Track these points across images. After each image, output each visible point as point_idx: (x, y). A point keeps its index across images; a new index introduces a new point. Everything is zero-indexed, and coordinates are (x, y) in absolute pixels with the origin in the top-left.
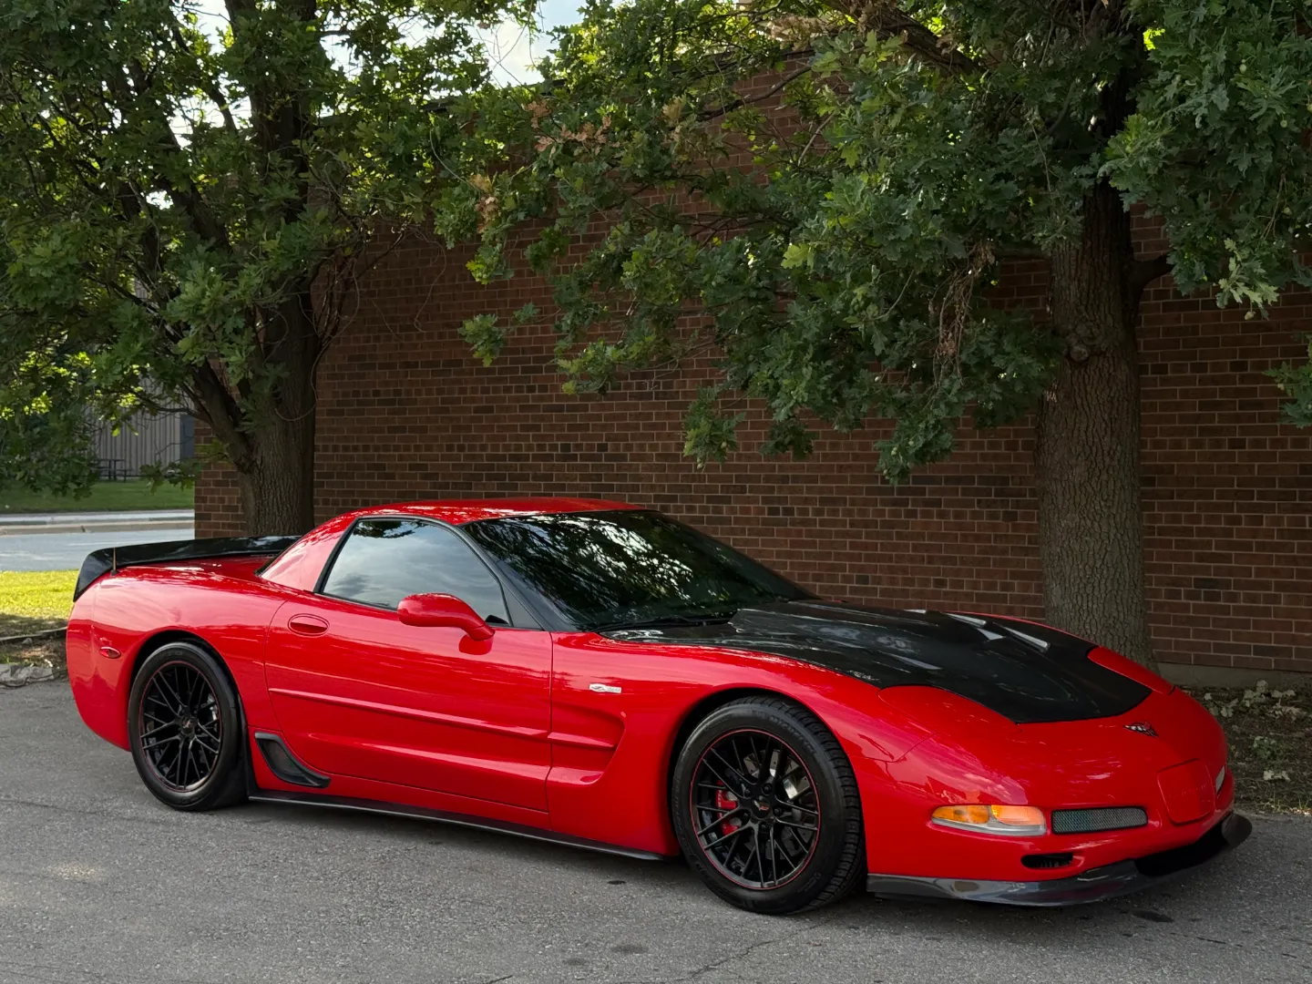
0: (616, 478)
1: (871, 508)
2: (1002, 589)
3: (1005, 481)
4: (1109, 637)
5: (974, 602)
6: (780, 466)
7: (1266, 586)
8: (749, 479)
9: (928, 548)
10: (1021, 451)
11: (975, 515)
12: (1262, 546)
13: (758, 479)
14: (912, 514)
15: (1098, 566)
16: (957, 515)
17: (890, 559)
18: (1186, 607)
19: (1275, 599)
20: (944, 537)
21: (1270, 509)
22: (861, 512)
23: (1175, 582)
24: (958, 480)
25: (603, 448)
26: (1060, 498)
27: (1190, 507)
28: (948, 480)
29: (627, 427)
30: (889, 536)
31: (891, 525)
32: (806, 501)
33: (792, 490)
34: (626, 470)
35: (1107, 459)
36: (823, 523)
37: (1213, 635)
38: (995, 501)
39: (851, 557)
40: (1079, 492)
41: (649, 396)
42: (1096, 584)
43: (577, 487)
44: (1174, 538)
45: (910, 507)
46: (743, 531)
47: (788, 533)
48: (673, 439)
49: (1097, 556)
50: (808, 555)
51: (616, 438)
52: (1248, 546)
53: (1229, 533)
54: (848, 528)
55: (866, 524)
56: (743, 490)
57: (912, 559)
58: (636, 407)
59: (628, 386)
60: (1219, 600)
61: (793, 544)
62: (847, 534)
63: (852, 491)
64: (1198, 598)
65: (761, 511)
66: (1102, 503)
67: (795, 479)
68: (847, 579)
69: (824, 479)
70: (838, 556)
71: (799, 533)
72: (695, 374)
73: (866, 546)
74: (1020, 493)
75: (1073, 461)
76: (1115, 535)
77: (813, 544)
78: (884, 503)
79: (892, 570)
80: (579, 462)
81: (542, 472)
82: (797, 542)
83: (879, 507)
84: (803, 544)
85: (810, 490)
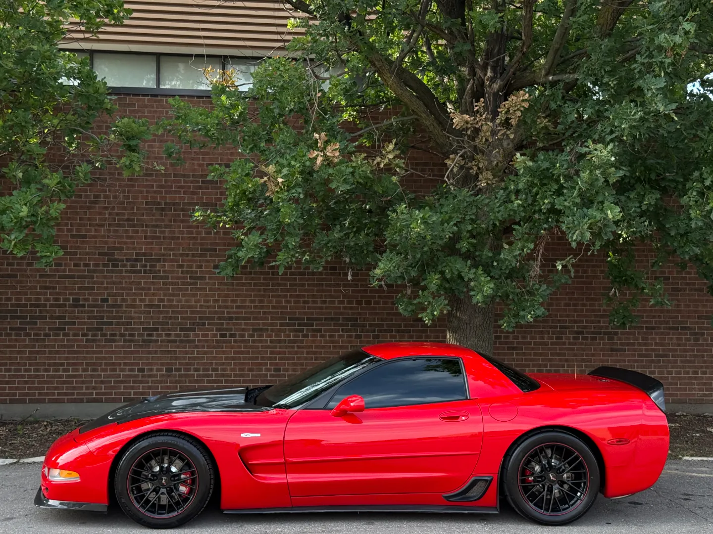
0: (115, 318)
1: (282, 333)
3: (356, 319)
6: (227, 311)
8: (208, 318)
9: (315, 353)
10: (364, 305)
11: (340, 336)
13: (213, 318)
14: (306, 336)
17: (293, 359)
20: (323, 347)
22: (276, 336)
24: (332, 319)
25: (106, 300)
28: (326, 319)
29: (123, 289)
30: (293, 347)
31: (295, 342)
32: (243, 330)
33: (235, 324)
34: (123, 313)
36: (253, 341)
38: (350, 329)
39: (270, 358)
41: (140, 271)
43: (85, 323)
45: (305, 332)
46: (203, 347)
47: (232, 347)
48: (156, 296)
50: (245, 358)
51: (115, 295)
54: (269, 343)
55: (280, 341)
56: (204, 324)
58: (130, 277)
59: (125, 266)
61: (236, 353)
62: (268, 347)
63: (272, 324)
65: (215, 336)
67: (237, 319)
68: (268, 370)
69: (255, 319)
70: (263, 358)
71: (240, 347)
72: (172, 261)
73: (279, 353)
77: (248, 353)
78: (290, 331)
79: (295, 364)
80: (86, 309)
81: (57, 314)
82: (238, 352)
83: (287, 333)
84: (242, 353)
85: (246, 324)
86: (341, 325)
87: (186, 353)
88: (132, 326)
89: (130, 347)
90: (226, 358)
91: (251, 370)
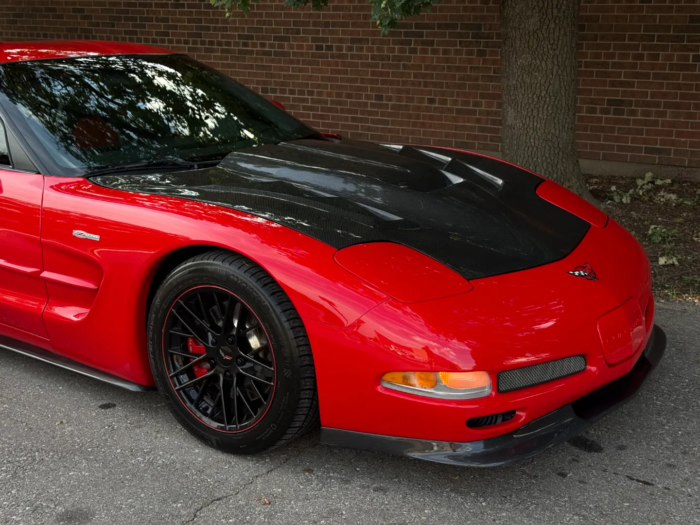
0: (211, 21)
1: (386, 46)
2: (474, 106)
3: (479, 27)
4: (547, 148)
5: (454, 115)
7: (657, 105)
8: (303, 24)
9: (424, 76)
11: (457, 52)
12: (656, 76)
14: (414, 51)
15: (543, 95)
16: (445, 52)
17: (398, 83)
18: (600, 120)
19: (663, 114)
20: (435, 68)
21: (665, 48)
22: (379, 49)
23: (593, 102)
24: (447, 26)
26: (518, 42)
27: (608, 47)
28: (440, 26)
30: (397, 66)
31: (399, 59)
32: (341, 40)
33: (332, 32)
34: (218, 16)
35: (555, 11)
36: (352, 57)
37: (617, 139)
38: (472, 42)
39: (371, 82)
40: (532, 38)
42: (540, 109)
43: (185, 28)
44: (595, 70)
45: (412, 46)
46: (298, 62)
47: (329, 64)
49: (543, 87)
50: (342, 80)
52: (647, 76)
53: (634, 66)
54: (370, 61)
55: (382, 58)
56: (298, 32)
57: (413, 84)
60: (623, 115)
61: (333, 71)
62: (368, 65)
64: (609, 113)
65: (310, 48)
66: (549, 47)
67: (334, 24)
69: (354, 25)
70: (363, 81)
71: (337, 64)
73: (381, 74)
74: (489, 36)
75: (530, 13)
76: (557, 71)
77: (346, 72)
78: (395, 43)
79: (399, 91)
80: (186, 9)
82: (335, 70)
83: (391, 46)
84: (339, 72)
85: (344, 33)
86: (460, 35)
87: (281, 69)
88: (228, 33)
90: (323, 79)
91: (349, 96)
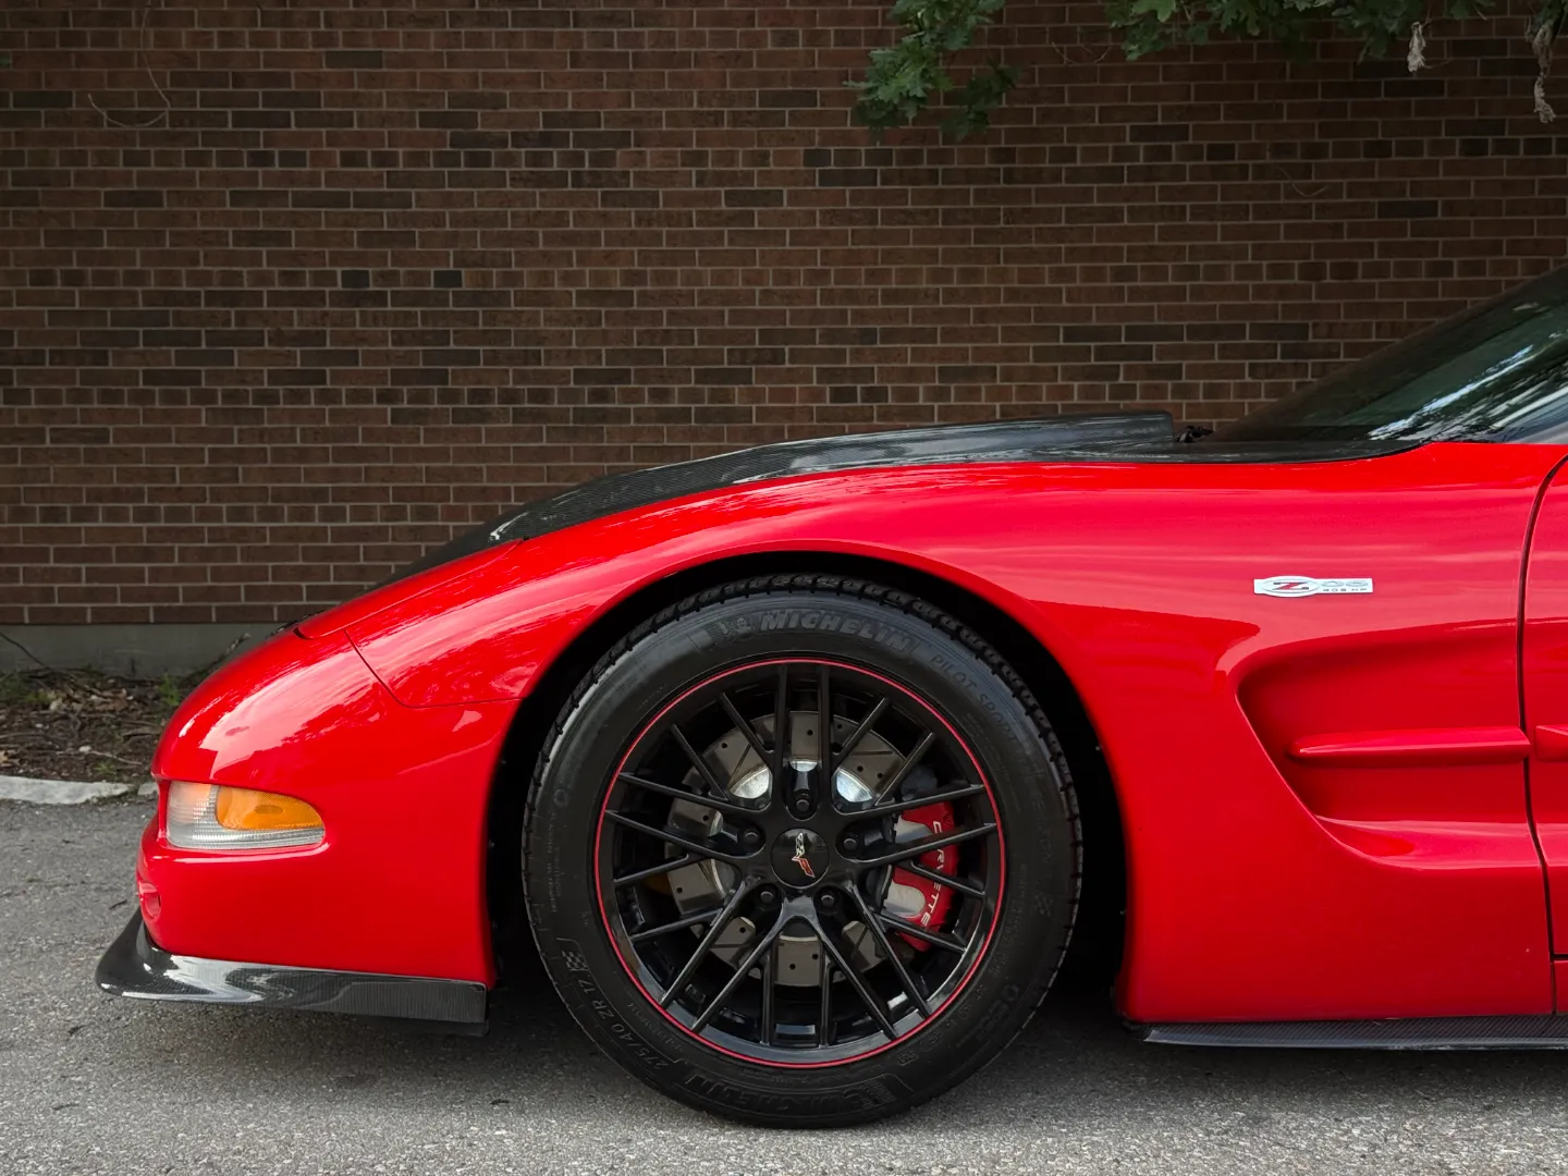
6: (855, 312)
10: (1328, 280)
29: (508, 239)
41: (560, 179)
48: (616, 263)
51: (482, 261)
58: (526, 200)
59: (510, 159)
63: (1008, 354)
81: (296, 327)
89: (535, 435)
